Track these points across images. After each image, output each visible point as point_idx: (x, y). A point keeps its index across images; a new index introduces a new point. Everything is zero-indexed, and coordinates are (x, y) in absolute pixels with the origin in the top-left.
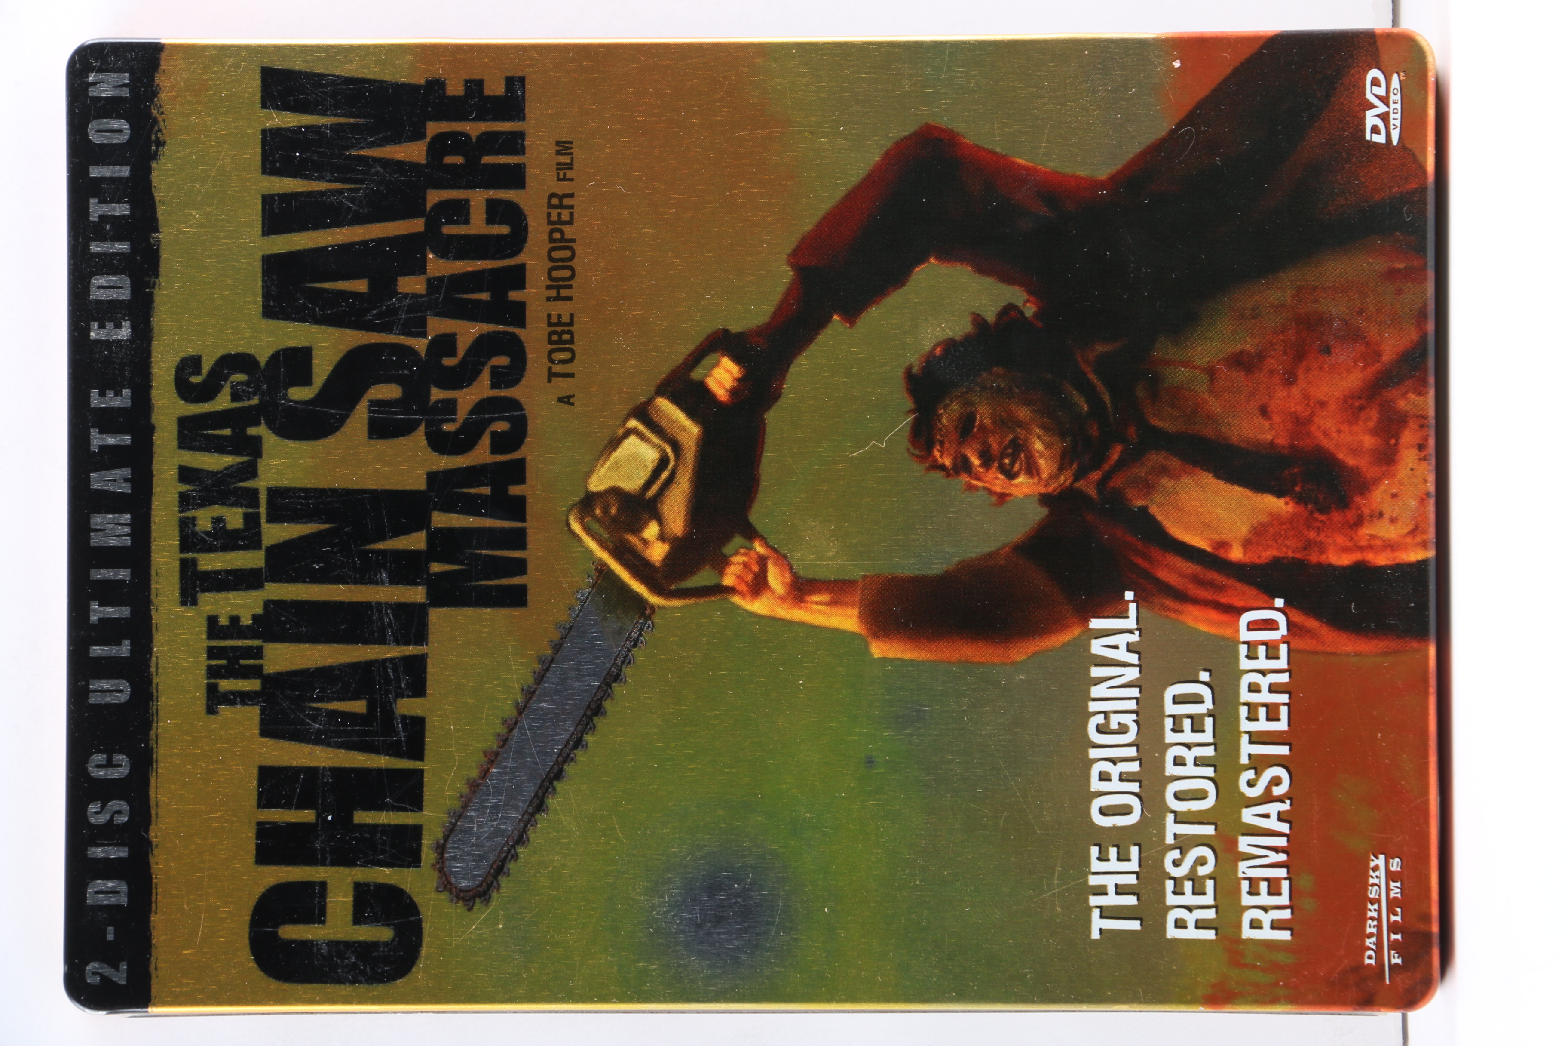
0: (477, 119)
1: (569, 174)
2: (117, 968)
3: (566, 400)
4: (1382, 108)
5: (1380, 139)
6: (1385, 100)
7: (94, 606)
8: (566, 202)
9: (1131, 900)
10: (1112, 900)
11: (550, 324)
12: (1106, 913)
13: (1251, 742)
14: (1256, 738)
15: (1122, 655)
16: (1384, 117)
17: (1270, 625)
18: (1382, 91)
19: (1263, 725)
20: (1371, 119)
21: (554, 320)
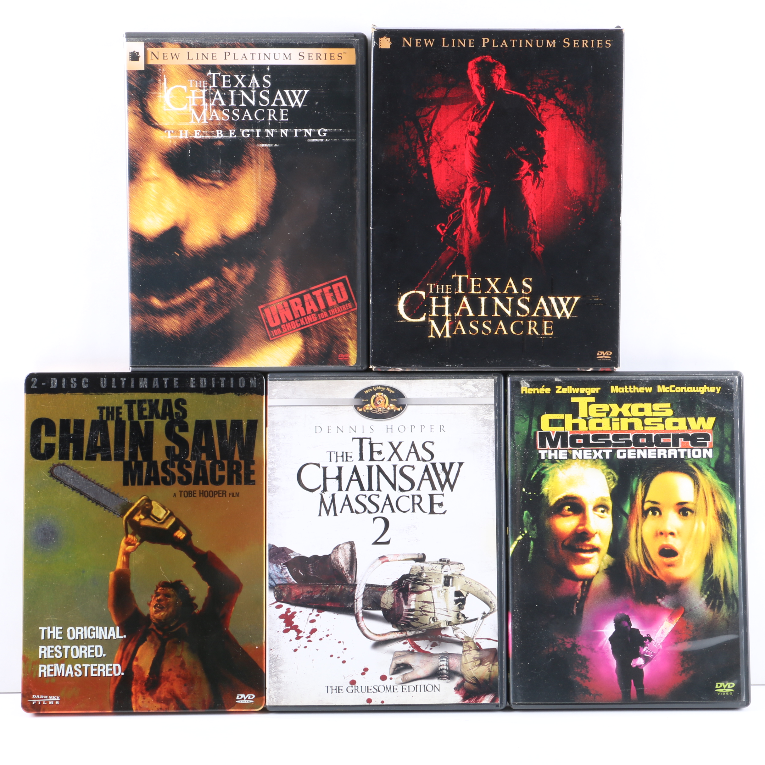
0: (245, 473)
1: (231, 496)
2: (35, 386)
3: (175, 495)
4: (245, 698)
5: (237, 698)
6: (247, 699)
7: (125, 379)
8: (224, 495)
9: (49, 637)
10: (49, 632)
11: (194, 491)
12: (46, 631)
13: (88, 667)
14: (89, 668)
15: (110, 635)
16: (243, 699)
17: (117, 672)
18: (249, 698)
19: (92, 670)
20: (243, 696)
21: (195, 492)
